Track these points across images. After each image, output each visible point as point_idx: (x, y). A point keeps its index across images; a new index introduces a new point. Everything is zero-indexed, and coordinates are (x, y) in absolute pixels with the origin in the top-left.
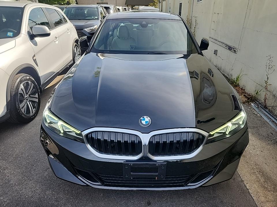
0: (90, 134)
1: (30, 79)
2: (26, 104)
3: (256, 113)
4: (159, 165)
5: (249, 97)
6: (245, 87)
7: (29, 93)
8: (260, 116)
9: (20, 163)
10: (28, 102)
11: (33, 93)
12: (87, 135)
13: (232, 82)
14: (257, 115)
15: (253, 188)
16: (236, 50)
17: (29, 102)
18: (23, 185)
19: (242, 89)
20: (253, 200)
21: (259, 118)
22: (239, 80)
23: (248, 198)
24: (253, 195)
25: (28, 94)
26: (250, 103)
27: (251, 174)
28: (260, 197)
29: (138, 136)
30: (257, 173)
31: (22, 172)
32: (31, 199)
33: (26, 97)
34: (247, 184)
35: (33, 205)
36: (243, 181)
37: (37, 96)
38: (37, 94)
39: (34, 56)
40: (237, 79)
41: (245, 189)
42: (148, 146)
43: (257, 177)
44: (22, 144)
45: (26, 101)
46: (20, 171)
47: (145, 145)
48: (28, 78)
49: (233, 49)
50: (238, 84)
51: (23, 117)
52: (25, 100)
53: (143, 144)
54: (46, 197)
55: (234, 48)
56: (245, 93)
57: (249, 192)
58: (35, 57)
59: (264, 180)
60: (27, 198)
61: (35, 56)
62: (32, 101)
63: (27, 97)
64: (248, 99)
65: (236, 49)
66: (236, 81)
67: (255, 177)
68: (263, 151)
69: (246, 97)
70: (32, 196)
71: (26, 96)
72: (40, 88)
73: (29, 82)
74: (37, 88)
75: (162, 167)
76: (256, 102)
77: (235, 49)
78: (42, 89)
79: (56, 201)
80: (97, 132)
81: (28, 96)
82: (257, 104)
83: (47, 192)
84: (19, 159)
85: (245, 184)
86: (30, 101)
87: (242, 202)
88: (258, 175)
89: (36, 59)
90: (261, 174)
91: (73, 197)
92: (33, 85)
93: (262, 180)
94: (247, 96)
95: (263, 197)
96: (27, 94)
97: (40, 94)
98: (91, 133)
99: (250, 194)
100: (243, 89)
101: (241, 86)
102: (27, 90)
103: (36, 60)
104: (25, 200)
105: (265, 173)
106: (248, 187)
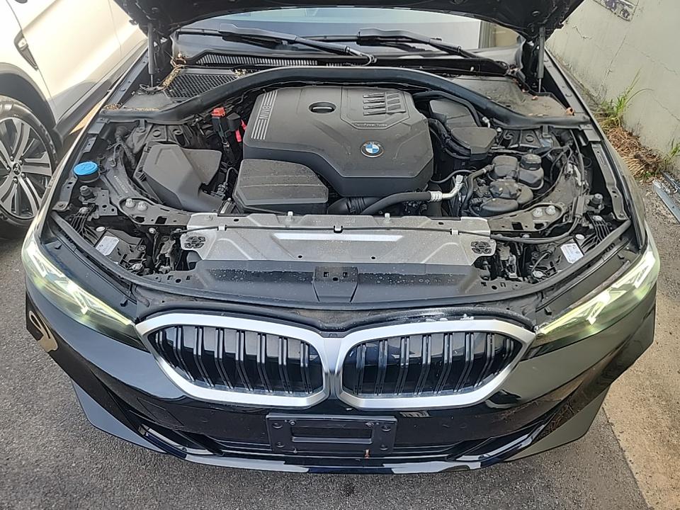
0: (161, 333)
1: (14, 111)
2: (16, 186)
3: (663, 212)
4: (375, 423)
5: (649, 161)
6: (642, 128)
7: (21, 153)
8: (675, 222)
9: (8, 361)
10: (21, 181)
11: (34, 152)
12: (152, 335)
13: (604, 110)
14: (666, 218)
15: (637, 446)
16: (629, 10)
17: (23, 178)
18: (14, 429)
19: (630, 134)
20: (636, 483)
21: (671, 228)
22: (627, 105)
23: (620, 475)
24: (636, 468)
25: (18, 156)
26: (650, 179)
27: (634, 403)
28: (655, 475)
29: (308, 345)
30: (652, 400)
31: (12, 388)
32: (35, 470)
33: (12, 167)
34: (621, 435)
35: (38, 487)
36: (612, 424)
37: (45, 158)
38: (46, 152)
39: (21, 36)
40: (620, 102)
41: (616, 448)
42: (341, 374)
43: (652, 413)
44: (13, 302)
45: (16, 177)
46: (8, 385)
47: (332, 372)
48: (9, 107)
49: (619, 6)
50: (622, 117)
51: (11, 225)
52: (12, 175)
53: (325, 368)
54: (74, 465)
55: (623, 4)
56: (639, 146)
57: (624, 458)
58: (23, 41)
59: (669, 424)
60: (23, 466)
61: (23, 37)
62: (34, 176)
63: (15, 164)
64: (647, 166)
65: (632, 8)
66: (615, 109)
67: (645, 413)
68: (674, 333)
69: (642, 161)
70: (36, 461)
71: (13, 163)
72: (55, 136)
73: (16, 121)
74: (42, 135)
75: (383, 428)
76: (669, 177)
77: (626, 7)
78: (61, 137)
79: (103, 477)
80: (180, 329)
81: (17, 161)
82: (670, 182)
83: (78, 451)
84: (4, 347)
85: (617, 433)
86: (26, 175)
87: (605, 487)
88: (655, 408)
89: (27, 46)
90: (664, 403)
91: (147, 466)
92: (27, 128)
93: (665, 422)
94: (645, 159)
95: (663, 476)
96: (14, 156)
97: (54, 152)
98: (163, 329)
99: (627, 464)
100: (634, 134)
101: (628, 124)
102: (12, 145)
103: (29, 48)
104: (18, 474)
105: (674, 401)
106: (623, 444)
